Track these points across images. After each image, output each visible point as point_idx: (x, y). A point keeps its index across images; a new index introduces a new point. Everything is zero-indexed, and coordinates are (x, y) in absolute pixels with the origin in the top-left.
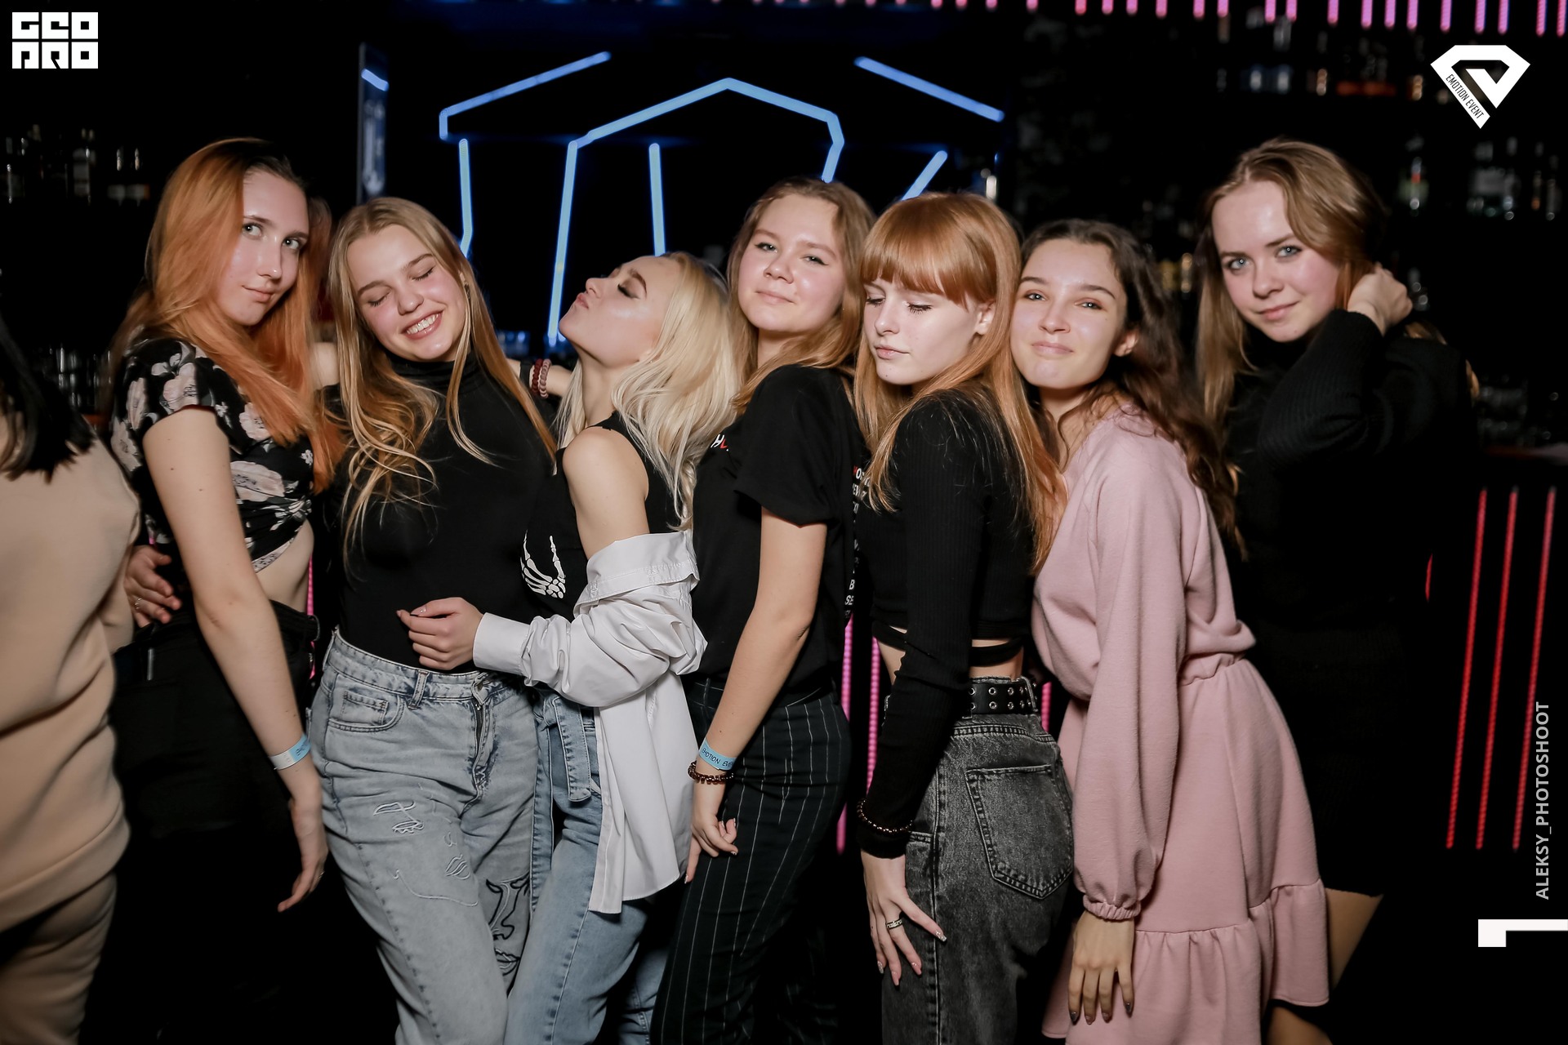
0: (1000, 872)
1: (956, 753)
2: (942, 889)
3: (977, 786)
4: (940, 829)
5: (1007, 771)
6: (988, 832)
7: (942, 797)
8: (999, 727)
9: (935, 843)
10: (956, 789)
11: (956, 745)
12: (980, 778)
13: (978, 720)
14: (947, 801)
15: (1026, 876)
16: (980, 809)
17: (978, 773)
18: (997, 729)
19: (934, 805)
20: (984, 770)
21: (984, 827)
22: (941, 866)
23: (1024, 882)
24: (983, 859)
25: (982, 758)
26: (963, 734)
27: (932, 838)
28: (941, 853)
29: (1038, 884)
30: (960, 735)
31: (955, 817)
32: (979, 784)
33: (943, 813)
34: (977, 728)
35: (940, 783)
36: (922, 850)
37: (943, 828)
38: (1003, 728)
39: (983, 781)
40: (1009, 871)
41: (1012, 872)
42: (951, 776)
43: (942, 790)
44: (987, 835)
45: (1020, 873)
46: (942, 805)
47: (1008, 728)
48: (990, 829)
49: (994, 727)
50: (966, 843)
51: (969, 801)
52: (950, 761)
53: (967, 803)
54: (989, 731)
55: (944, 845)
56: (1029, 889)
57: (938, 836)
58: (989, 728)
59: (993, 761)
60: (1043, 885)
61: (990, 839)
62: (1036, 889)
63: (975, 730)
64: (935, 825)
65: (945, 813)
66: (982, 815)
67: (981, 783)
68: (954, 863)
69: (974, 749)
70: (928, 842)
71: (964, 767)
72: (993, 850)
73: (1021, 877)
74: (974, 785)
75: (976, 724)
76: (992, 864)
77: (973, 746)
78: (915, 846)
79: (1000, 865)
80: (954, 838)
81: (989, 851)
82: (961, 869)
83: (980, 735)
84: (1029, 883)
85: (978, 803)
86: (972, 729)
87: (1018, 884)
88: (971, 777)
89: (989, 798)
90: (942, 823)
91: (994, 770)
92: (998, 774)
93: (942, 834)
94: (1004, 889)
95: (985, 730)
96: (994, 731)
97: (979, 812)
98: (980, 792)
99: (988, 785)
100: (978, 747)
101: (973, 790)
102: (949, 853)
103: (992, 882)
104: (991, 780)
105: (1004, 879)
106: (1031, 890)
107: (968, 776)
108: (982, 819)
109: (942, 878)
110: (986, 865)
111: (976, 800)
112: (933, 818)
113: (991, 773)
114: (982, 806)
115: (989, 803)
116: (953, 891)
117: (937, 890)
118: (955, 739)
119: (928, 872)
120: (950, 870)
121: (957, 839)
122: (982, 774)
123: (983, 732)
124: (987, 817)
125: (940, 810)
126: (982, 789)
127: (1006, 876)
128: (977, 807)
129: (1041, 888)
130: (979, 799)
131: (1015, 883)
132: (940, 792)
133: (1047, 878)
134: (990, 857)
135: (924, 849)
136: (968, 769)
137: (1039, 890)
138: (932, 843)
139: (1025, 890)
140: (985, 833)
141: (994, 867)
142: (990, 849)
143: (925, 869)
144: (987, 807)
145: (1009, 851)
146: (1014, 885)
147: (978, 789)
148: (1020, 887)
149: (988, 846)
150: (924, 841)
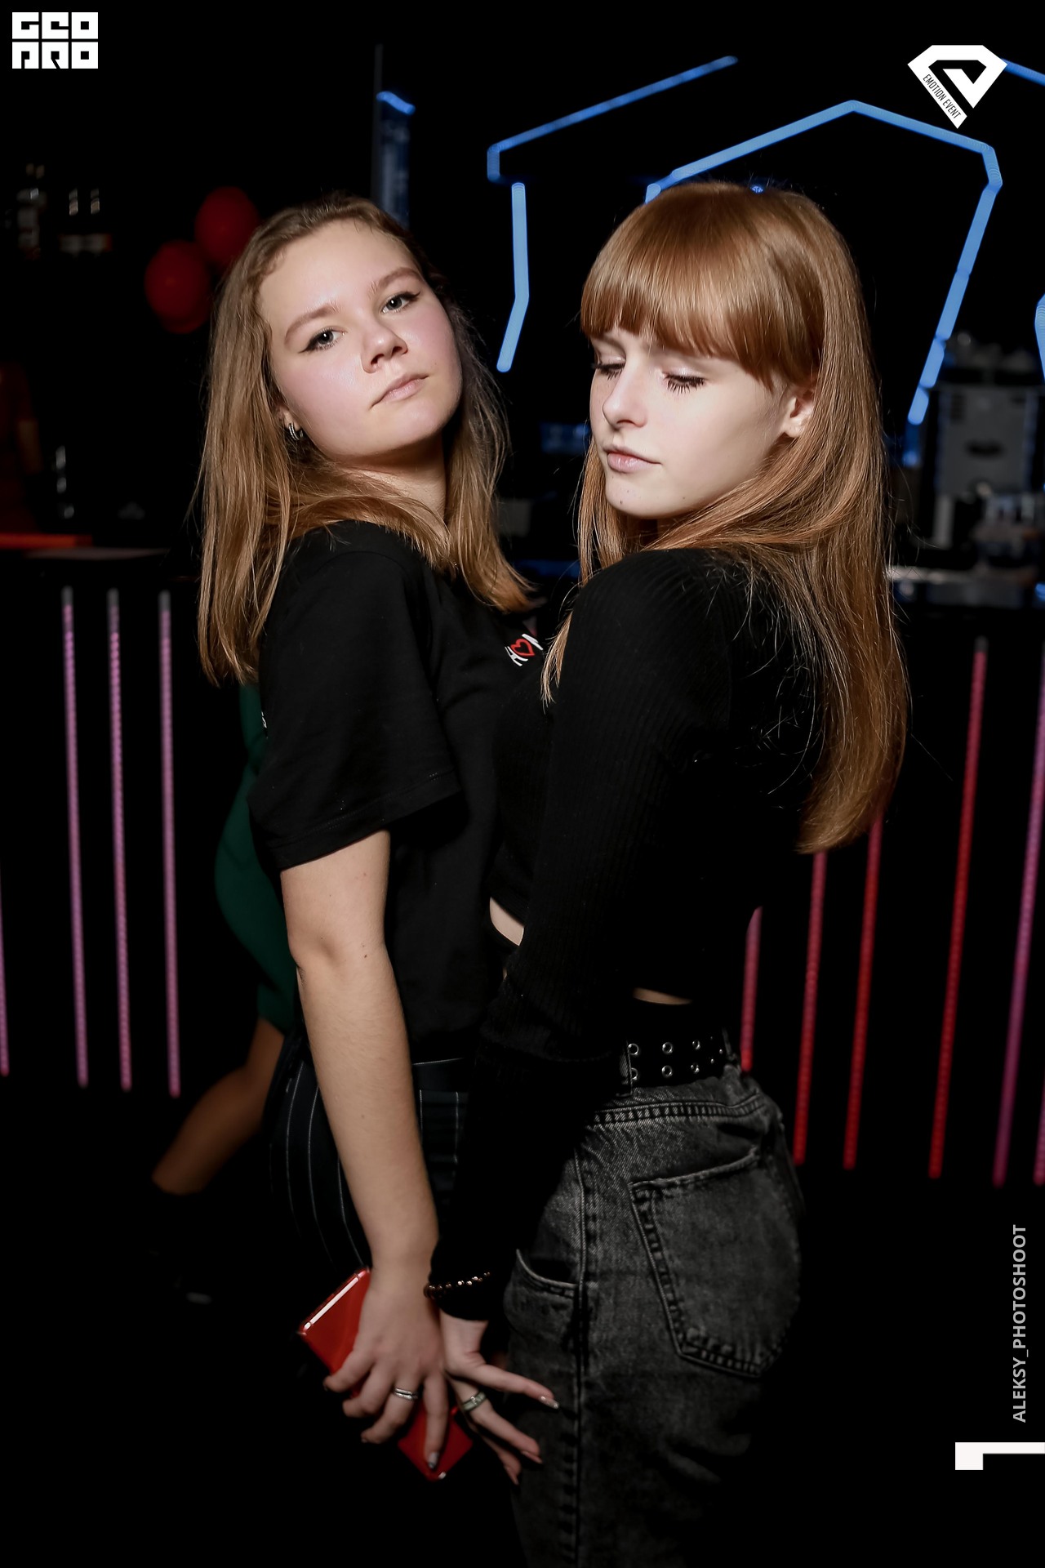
0: (690, 1344)
1: (612, 1154)
2: (595, 1370)
3: (650, 1209)
4: (588, 1276)
5: (697, 1178)
6: (669, 1281)
7: (592, 1225)
8: (679, 1107)
9: (581, 1298)
10: (615, 1213)
11: (609, 1140)
12: (654, 1195)
13: (643, 1096)
14: (598, 1231)
15: (734, 1345)
16: (655, 1245)
17: (651, 1188)
18: (675, 1111)
19: (577, 1237)
20: (660, 1181)
21: (661, 1274)
22: (594, 1337)
23: (731, 1356)
24: (662, 1324)
25: (656, 1161)
26: (620, 1121)
27: (576, 1290)
28: (593, 1316)
29: (753, 1355)
30: (614, 1122)
31: (614, 1258)
32: (653, 1206)
33: (593, 1252)
34: (643, 1111)
35: (586, 1201)
36: (558, 1307)
37: (594, 1275)
38: (685, 1107)
39: (660, 1197)
40: (706, 1341)
41: (711, 1342)
42: (605, 1191)
43: (590, 1212)
44: (667, 1286)
45: (724, 1343)
46: (590, 1238)
47: (692, 1107)
48: (672, 1276)
49: (671, 1108)
50: (634, 1299)
51: (636, 1233)
52: (601, 1166)
53: (634, 1235)
54: (662, 1115)
55: (597, 1301)
56: (738, 1365)
57: (585, 1288)
58: (662, 1110)
59: (673, 1165)
60: (761, 1355)
61: (673, 1292)
62: (750, 1363)
63: (640, 1114)
64: (579, 1272)
65: (597, 1251)
66: (658, 1255)
67: (656, 1203)
68: (614, 1332)
69: (640, 1146)
70: (568, 1297)
71: (627, 1176)
72: (679, 1310)
73: (726, 1348)
74: (644, 1207)
75: (641, 1104)
76: (677, 1332)
77: (638, 1140)
78: (545, 1300)
79: (691, 1332)
80: (613, 1291)
81: (671, 1311)
82: (626, 1342)
83: (649, 1122)
84: (738, 1356)
85: (652, 1236)
86: (634, 1112)
87: (720, 1360)
88: (640, 1194)
89: (670, 1225)
90: (593, 1268)
91: (676, 1180)
92: (683, 1185)
93: (592, 1285)
94: (698, 1370)
95: (657, 1112)
96: (671, 1114)
97: (654, 1250)
98: (655, 1217)
99: (667, 1205)
100: (646, 1141)
101: (643, 1215)
102: (605, 1315)
103: (678, 1360)
104: (671, 1197)
105: (698, 1355)
106: (742, 1366)
107: (635, 1194)
108: (658, 1262)
109: (596, 1357)
110: (667, 1334)
111: (648, 1232)
112: (577, 1259)
113: (672, 1186)
114: (658, 1240)
115: (669, 1233)
116: (613, 1377)
117: (586, 1373)
118: (608, 1130)
119: (571, 1344)
120: (609, 1344)
121: (618, 1292)
122: (658, 1189)
123: (652, 1117)
124: (667, 1257)
125: (588, 1246)
126: (658, 1212)
127: (700, 1350)
128: (650, 1242)
129: (758, 1360)
130: (654, 1230)
131: (715, 1359)
132: (587, 1218)
133: (766, 1342)
134: (675, 1321)
135: (563, 1307)
136: (635, 1180)
137: (756, 1365)
138: (575, 1298)
139: (733, 1367)
140: (664, 1283)
141: (681, 1336)
142: (673, 1308)
143: (565, 1338)
144: (667, 1241)
145: (705, 1309)
146: (715, 1362)
147: (651, 1213)
148: (724, 1364)
149: (670, 1303)
150: (562, 1294)
